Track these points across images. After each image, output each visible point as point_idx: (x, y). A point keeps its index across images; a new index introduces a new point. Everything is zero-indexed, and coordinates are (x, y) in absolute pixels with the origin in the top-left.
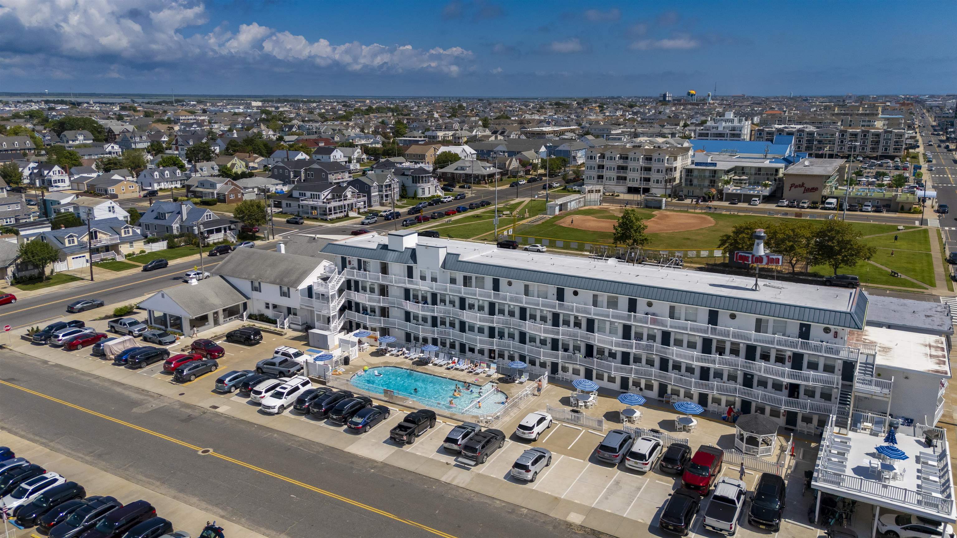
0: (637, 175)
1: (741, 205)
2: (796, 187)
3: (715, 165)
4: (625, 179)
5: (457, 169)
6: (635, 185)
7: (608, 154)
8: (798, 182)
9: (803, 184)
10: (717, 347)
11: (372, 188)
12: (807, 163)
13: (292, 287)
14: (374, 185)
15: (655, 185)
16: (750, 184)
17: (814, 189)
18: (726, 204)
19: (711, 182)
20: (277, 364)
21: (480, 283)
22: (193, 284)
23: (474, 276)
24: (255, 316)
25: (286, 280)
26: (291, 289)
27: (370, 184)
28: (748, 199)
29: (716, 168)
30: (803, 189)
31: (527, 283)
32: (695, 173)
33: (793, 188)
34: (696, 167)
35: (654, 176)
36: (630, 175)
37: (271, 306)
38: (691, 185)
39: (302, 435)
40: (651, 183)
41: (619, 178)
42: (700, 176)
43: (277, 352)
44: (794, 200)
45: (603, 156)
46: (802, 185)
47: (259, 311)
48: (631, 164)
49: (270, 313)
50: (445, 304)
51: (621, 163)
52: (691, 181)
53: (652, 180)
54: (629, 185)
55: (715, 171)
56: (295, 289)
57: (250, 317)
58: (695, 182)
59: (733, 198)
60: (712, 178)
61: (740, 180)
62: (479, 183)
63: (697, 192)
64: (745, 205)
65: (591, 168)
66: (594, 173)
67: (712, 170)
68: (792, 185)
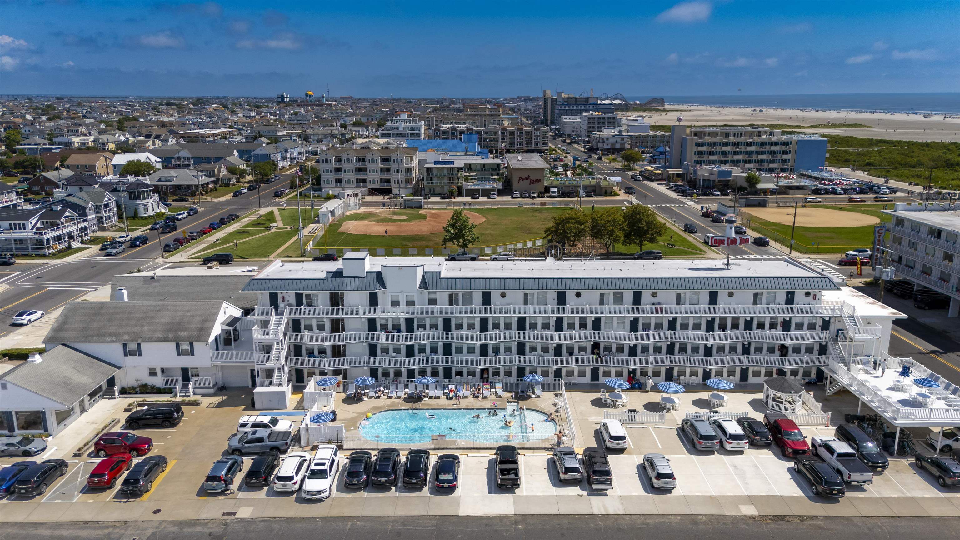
0: (377, 177)
1: (481, 199)
2: (523, 179)
3: (452, 163)
4: (364, 181)
5: (160, 180)
6: (378, 186)
7: (344, 156)
8: (525, 175)
9: (529, 176)
10: (719, 325)
11: (88, 210)
12: (520, 158)
13: (198, 341)
14: (90, 205)
15: (396, 185)
16: (479, 179)
17: (538, 181)
18: (469, 199)
19: (450, 180)
20: (266, 439)
21: (468, 300)
22: (37, 362)
23: (460, 293)
24: (133, 388)
25: (183, 334)
26: (196, 345)
27: (83, 204)
28: (486, 193)
29: (453, 166)
30: (529, 180)
31: (526, 291)
32: (435, 172)
33: (521, 181)
34: (435, 166)
35: (394, 176)
36: (370, 177)
37: (159, 372)
38: (432, 183)
39: (391, 513)
40: (392, 183)
41: (358, 181)
42: (440, 174)
43: (243, 426)
44: (525, 191)
45: (339, 159)
46: (528, 178)
47: (137, 381)
48: (370, 166)
49: (158, 381)
50: (425, 329)
51: (359, 165)
52: (431, 179)
53: (392, 181)
54: (369, 187)
55: (452, 170)
56: (204, 344)
57: (123, 391)
58: (435, 180)
59: (473, 194)
60: (451, 176)
61: (469, 176)
62: (193, 194)
63: (438, 190)
64: (485, 199)
65: (327, 171)
66: (332, 177)
67: (450, 168)
68: (520, 178)
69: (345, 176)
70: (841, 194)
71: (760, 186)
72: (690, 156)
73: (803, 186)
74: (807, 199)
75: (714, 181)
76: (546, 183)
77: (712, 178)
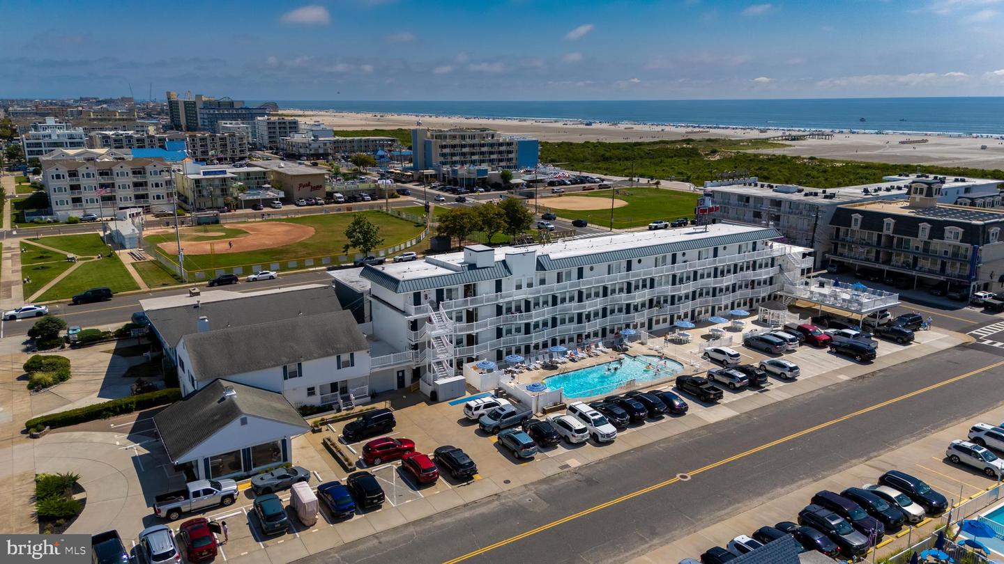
2: (304, 186)
3: (225, 172)
4: (114, 198)
7: (82, 170)
8: (305, 182)
9: (309, 183)
10: (721, 272)
17: (319, 187)
18: (250, 211)
19: (224, 191)
23: (564, 270)
25: (340, 346)
28: (269, 203)
29: (225, 176)
30: (310, 187)
31: (609, 263)
32: (204, 183)
33: (301, 188)
34: (205, 177)
35: (152, 191)
36: (120, 193)
38: (202, 196)
42: (211, 186)
44: (311, 199)
45: (74, 174)
46: (308, 185)
48: (118, 181)
50: (539, 307)
51: (104, 180)
52: (201, 192)
53: (150, 197)
55: (224, 180)
58: (205, 193)
59: (254, 205)
60: (223, 187)
63: (209, 203)
65: (60, 189)
66: (67, 196)
67: (222, 178)
68: (301, 185)
69: (86, 195)
70: (569, 185)
71: (513, 181)
72: (436, 158)
73: (541, 180)
74: (553, 189)
75: (474, 179)
76: (328, 189)
77: (472, 176)
